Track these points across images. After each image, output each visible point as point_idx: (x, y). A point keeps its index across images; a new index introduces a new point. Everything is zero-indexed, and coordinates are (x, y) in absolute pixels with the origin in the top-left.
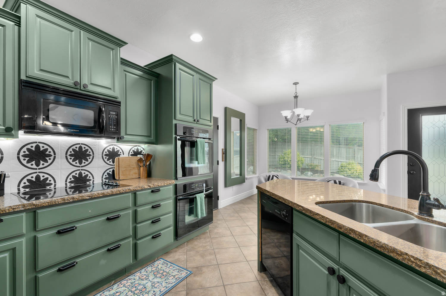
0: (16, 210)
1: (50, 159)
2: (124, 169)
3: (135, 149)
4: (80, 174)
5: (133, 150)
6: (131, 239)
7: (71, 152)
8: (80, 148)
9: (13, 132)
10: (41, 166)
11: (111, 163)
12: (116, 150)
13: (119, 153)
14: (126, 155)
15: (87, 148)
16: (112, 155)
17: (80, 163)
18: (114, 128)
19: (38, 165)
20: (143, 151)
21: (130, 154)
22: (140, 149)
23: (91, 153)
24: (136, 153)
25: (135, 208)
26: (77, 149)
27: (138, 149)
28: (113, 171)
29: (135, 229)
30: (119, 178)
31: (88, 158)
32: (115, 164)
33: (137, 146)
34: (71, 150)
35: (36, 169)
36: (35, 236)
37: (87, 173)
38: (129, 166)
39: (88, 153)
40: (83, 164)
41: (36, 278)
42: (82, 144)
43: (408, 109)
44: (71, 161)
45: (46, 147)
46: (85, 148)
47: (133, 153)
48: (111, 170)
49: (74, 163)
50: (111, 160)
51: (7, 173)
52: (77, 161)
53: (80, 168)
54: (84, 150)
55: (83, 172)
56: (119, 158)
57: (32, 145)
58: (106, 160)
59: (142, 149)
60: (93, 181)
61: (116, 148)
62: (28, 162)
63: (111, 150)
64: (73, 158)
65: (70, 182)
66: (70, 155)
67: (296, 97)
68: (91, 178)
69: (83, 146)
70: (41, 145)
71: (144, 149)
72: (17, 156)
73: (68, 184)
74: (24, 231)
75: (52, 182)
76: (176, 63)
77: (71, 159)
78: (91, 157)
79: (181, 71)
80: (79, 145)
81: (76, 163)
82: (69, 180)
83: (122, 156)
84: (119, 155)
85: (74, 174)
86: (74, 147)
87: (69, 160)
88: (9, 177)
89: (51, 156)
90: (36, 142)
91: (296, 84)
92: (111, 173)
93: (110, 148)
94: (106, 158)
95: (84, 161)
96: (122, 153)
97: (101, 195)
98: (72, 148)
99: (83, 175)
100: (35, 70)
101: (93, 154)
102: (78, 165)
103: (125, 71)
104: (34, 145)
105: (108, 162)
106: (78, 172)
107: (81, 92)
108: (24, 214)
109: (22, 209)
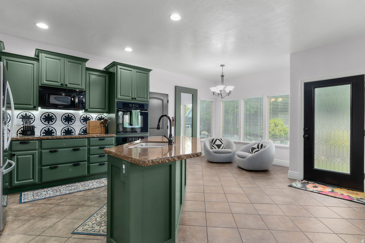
0: (34, 139)
1: (54, 121)
2: (92, 128)
3: (100, 116)
4: (68, 129)
5: (98, 117)
6: (86, 162)
7: (64, 117)
8: (68, 115)
9: (36, 108)
10: (50, 124)
11: (85, 124)
12: (88, 117)
13: (90, 119)
14: (94, 120)
15: (72, 115)
16: (86, 119)
17: (69, 123)
18: (81, 105)
19: (49, 123)
20: (105, 118)
21: (97, 119)
22: (103, 116)
23: (74, 118)
24: (100, 119)
25: (89, 147)
26: (67, 116)
27: (101, 117)
28: (86, 128)
29: (89, 158)
30: (89, 132)
31: (72, 121)
32: (87, 124)
33: (101, 115)
34: (64, 116)
35: (48, 125)
36: (41, 151)
37: (72, 128)
38: (96, 126)
39: (72, 118)
40: (70, 124)
41: (41, 169)
42: (69, 113)
43: (304, 83)
44: (64, 122)
45: (52, 115)
46: (71, 115)
47: (98, 119)
48: (85, 128)
49: (65, 123)
50: (85, 122)
51: (35, 126)
52: (67, 122)
53: (68, 126)
54: (70, 116)
55: (70, 128)
56: (89, 121)
57: (46, 114)
58: (82, 122)
59: (104, 116)
60: (75, 133)
61: (88, 116)
62: (45, 122)
63: (85, 117)
64: (65, 120)
65: (63, 133)
66: (63, 119)
67: (222, 76)
68: (74, 131)
69: (70, 114)
70: (50, 114)
71: (106, 117)
72: (40, 119)
73: (62, 133)
74: (37, 148)
75: (55, 132)
76: (118, 66)
77: (64, 121)
78: (74, 120)
79: (121, 70)
80: (68, 114)
81: (66, 123)
82: (62, 131)
83: (91, 120)
84: (90, 120)
85: (65, 129)
86: (65, 115)
87: (63, 121)
88: (36, 127)
89: (54, 119)
90: (48, 113)
91: (222, 66)
92: (85, 129)
93: (85, 116)
94: (82, 121)
95: (70, 122)
96: (91, 119)
97: (70, 138)
98: (64, 115)
99: (70, 129)
100: (44, 81)
101: (75, 119)
102: (67, 124)
103: (89, 74)
104: (47, 114)
105: (83, 123)
106: (67, 128)
107: (65, 88)
108: (37, 141)
109: (36, 139)
